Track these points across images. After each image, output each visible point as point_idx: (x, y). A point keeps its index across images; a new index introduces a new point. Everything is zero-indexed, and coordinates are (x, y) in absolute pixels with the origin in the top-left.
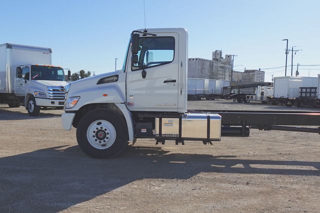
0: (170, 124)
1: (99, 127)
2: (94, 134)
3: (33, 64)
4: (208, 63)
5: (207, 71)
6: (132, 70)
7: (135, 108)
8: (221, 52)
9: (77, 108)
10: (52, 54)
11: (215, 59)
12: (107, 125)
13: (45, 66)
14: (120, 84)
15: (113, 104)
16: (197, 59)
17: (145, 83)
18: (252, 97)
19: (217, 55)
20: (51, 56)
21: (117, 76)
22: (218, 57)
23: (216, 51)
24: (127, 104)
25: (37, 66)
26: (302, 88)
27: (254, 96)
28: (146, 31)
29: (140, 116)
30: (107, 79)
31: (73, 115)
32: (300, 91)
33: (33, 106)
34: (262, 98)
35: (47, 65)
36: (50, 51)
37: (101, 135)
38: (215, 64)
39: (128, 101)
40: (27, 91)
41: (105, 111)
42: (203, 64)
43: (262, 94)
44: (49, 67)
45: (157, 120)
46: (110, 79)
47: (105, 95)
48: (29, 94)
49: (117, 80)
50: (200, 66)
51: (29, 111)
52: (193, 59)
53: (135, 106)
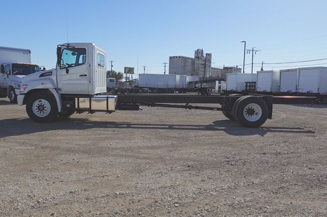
0: (84, 101)
1: (40, 103)
2: (37, 108)
3: (13, 63)
4: (190, 61)
5: (189, 68)
6: (61, 69)
7: (63, 92)
8: (202, 51)
9: (26, 92)
10: (31, 54)
11: (197, 57)
12: (45, 102)
13: (23, 64)
14: (53, 77)
15: (48, 89)
16: (180, 57)
17: (68, 76)
18: (211, 90)
19: (199, 53)
20: (30, 56)
21: (51, 72)
22: (200, 55)
23: (198, 50)
24: (57, 89)
25: (16, 64)
26: (247, 83)
27: (213, 90)
28: (68, 45)
29: (65, 96)
30: (45, 74)
31: (24, 96)
32: (245, 85)
33: (13, 95)
34: (219, 91)
35: (25, 63)
36: (29, 52)
37: (41, 108)
38: (196, 62)
39: (58, 87)
40: (9, 84)
41: (44, 94)
42: (185, 62)
43: (220, 87)
44: (26, 64)
45: (76, 99)
46: (48, 74)
47: (43, 84)
48: (10, 86)
49: (51, 75)
50: (183, 63)
51: (10, 100)
52: (177, 57)
53: (62, 90)
